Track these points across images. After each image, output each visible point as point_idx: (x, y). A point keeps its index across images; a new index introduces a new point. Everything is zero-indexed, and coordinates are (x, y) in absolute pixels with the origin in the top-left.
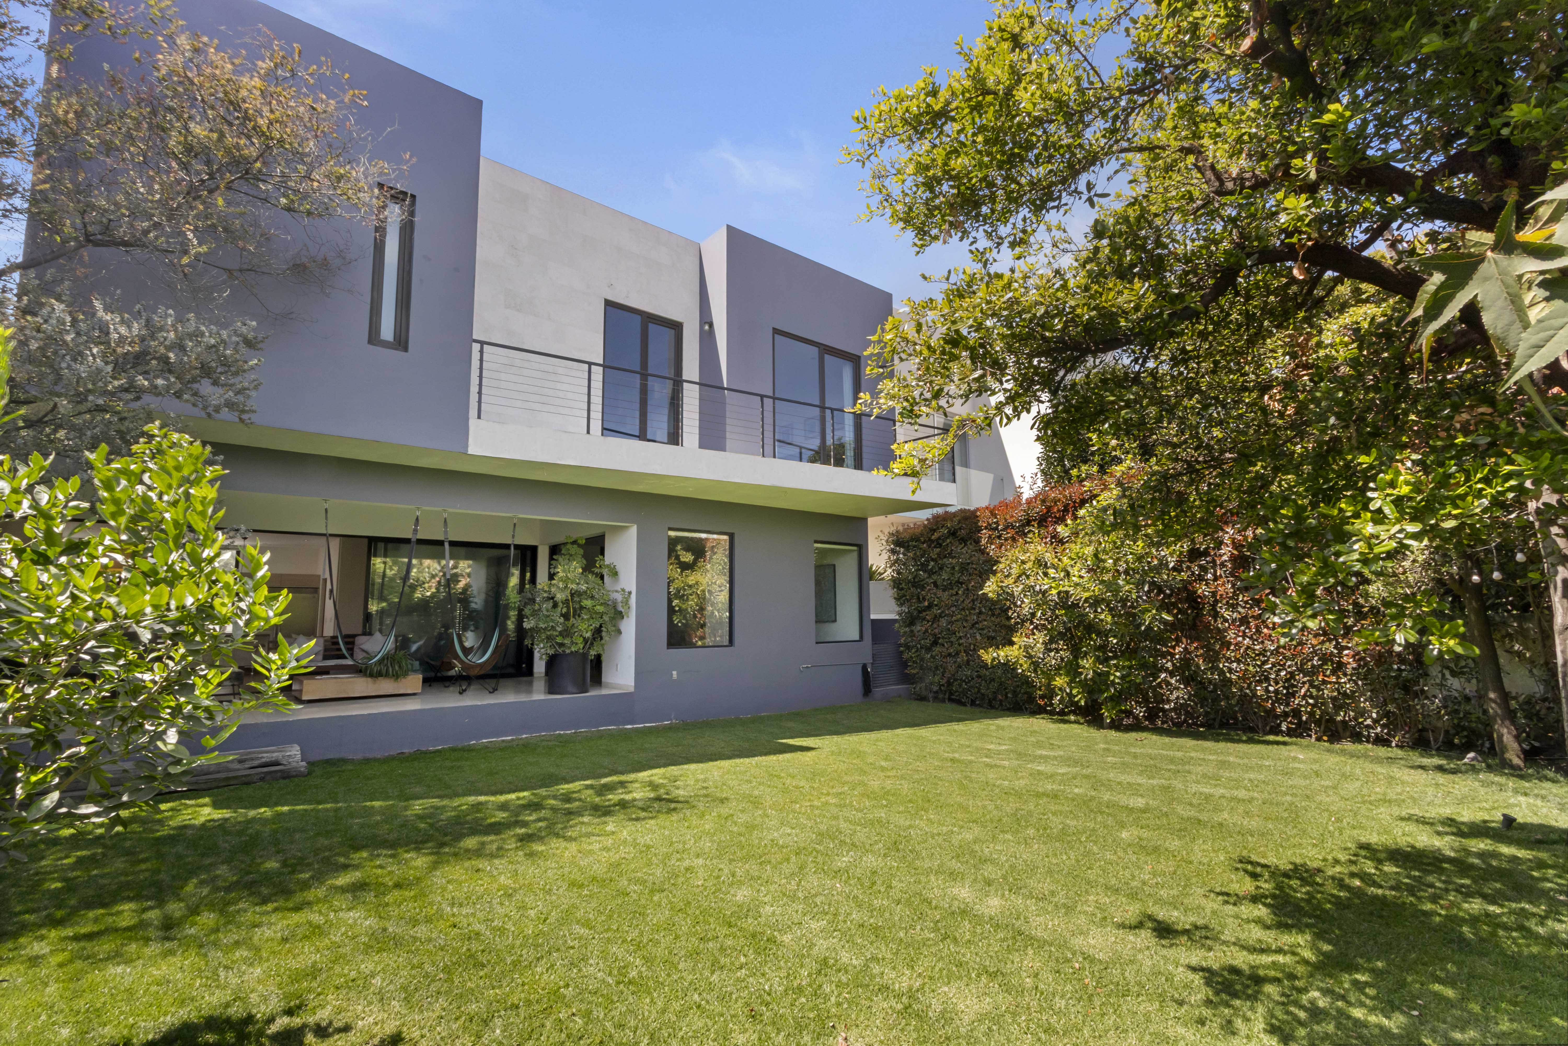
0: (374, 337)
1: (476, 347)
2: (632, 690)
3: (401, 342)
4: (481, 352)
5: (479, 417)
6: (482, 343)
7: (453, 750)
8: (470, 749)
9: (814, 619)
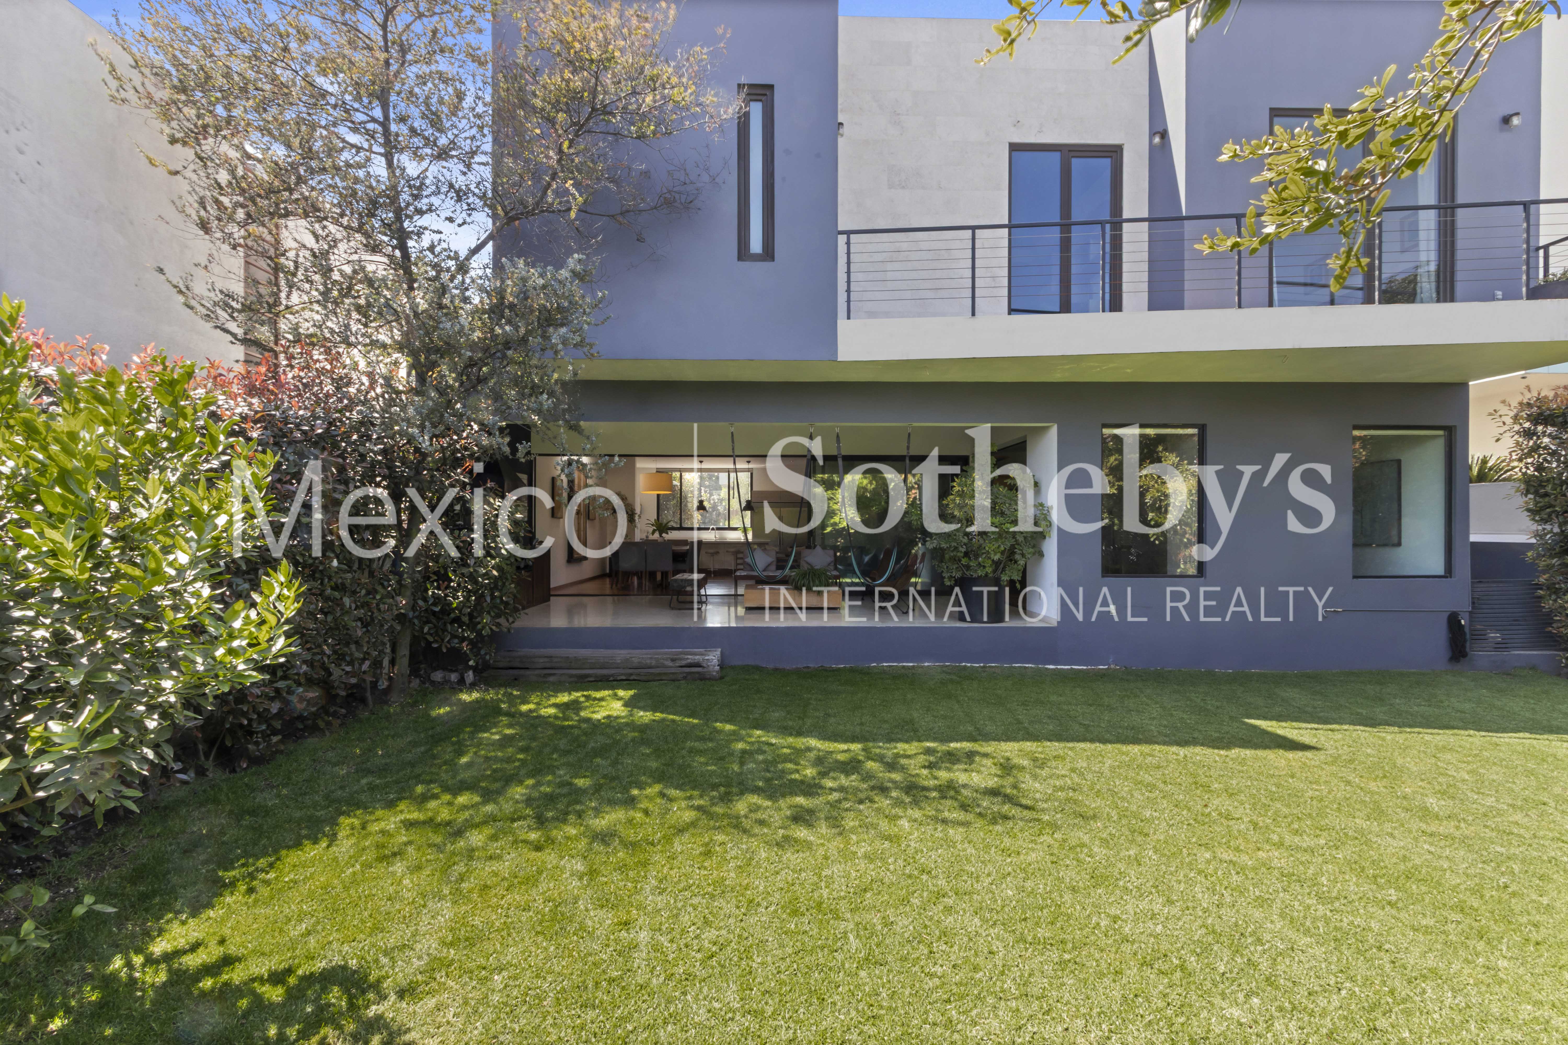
0: (743, 253)
1: (842, 239)
2: (1056, 624)
3: (768, 253)
4: (848, 243)
5: (849, 318)
6: (849, 233)
7: (852, 670)
8: (866, 673)
9: (1350, 542)
